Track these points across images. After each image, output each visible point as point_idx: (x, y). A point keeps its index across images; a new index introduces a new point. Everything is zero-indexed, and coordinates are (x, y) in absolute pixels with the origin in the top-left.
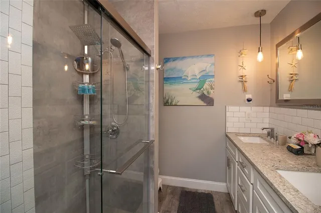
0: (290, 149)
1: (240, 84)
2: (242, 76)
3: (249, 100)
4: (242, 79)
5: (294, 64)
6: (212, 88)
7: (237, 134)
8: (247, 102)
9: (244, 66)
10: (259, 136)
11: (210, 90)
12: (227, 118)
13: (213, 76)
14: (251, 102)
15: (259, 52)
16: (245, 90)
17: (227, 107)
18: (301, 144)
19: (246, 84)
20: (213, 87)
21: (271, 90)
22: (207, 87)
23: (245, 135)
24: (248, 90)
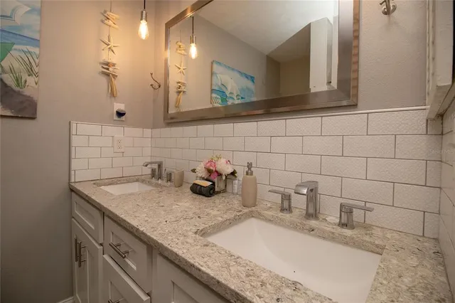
0: (197, 190)
1: (104, 80)
2: (107, 64)
3: (120, 114)
4: (108, 69)
5: (182, 68)
6: (31, 72)
7: (98, 183)
8: (116, 117)
9: (112, 44)
10: (137, 181)
11: (25, 76)
12: (73, 149)
13: (35, 42)
14: (123, 118)
15: (142, 19)
16: (113, 94)
17: (74, 126)
18: (212, 178)
19: (115, 82)
20: (36, 69)
21: (154, 101)
22: (16, 65)
23: (113, 181)
24: (118, 94)
